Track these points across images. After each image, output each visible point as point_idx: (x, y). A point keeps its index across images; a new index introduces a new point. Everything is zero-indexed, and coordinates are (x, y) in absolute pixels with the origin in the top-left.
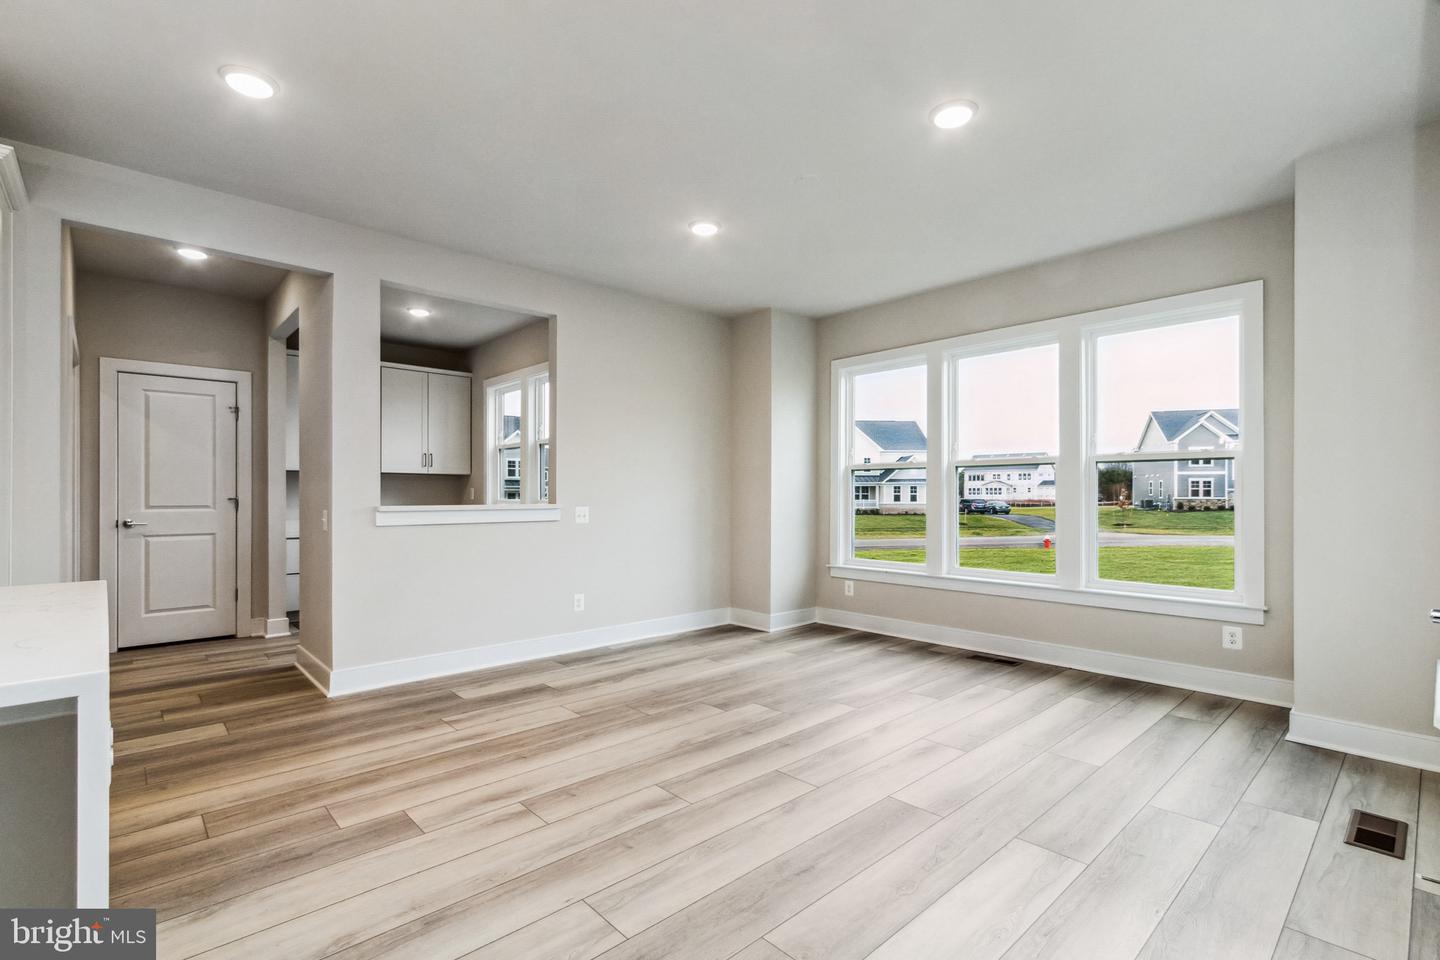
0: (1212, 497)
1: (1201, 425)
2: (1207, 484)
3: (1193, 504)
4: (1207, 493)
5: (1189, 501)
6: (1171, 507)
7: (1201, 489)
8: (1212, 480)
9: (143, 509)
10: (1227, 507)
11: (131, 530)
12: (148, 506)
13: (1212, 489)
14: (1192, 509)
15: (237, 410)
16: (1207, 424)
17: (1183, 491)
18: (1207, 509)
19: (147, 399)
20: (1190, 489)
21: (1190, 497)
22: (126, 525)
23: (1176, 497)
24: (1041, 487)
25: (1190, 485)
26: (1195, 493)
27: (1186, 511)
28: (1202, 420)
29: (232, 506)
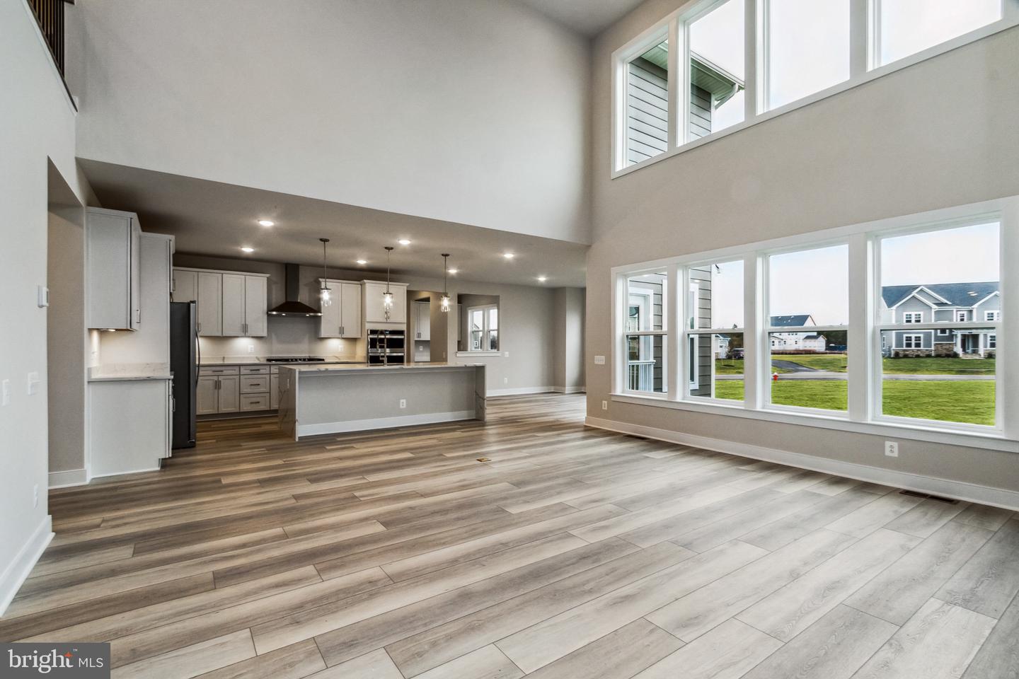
0: (922, 348)
1: (913, 296)
2: (918, 339)
3: (907, 353)
4: (918, 345)
5: (904, 350)
6: (890, 354)
7: (913, 342)
8: (922, 336)
10: (933, 355)
13: (922, 342)
14: (906, 356)
16: (918, 296)
17: (899, 344)
18: (918, 356)
20: (905, 342)
21: (905, 348)
23: (894, 347)
24: (805, 340)
25: (904, 339)
26: (909, 345)
27: (901, 358)
28: (914, 293)
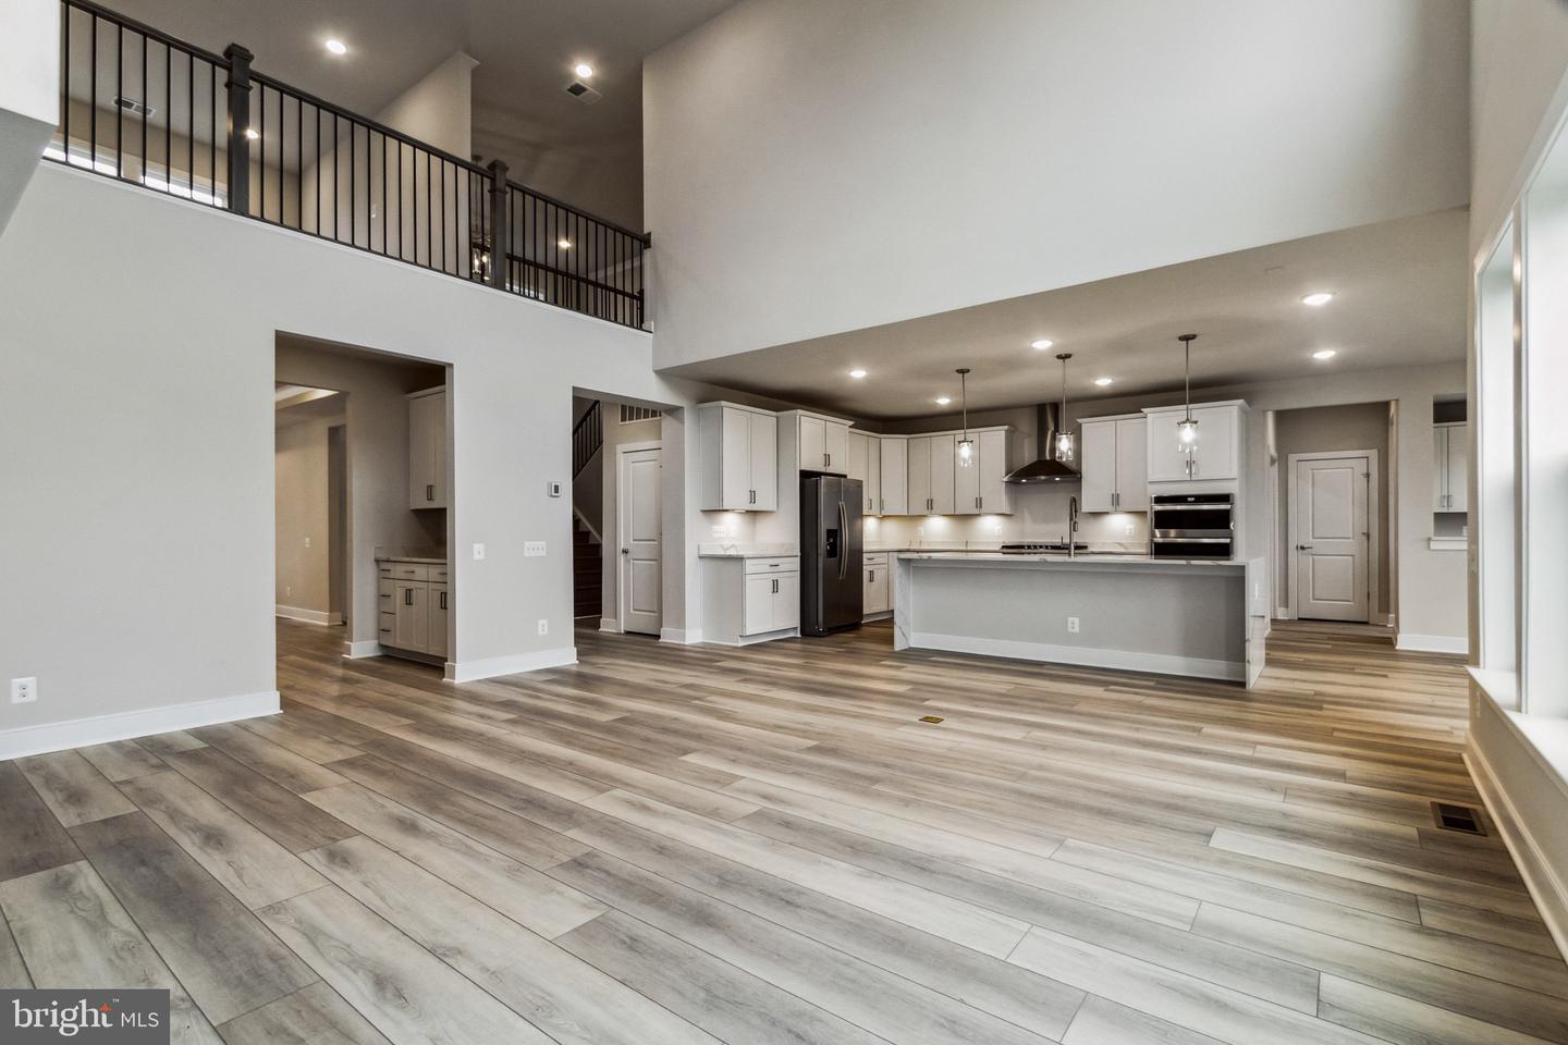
9: (1311, 539)
11: (1305, 551)
12: (1314, 538)
15: (1368, 475)
19: (1313, 474)
22: (1302, 548)
29: (1365, 538)
